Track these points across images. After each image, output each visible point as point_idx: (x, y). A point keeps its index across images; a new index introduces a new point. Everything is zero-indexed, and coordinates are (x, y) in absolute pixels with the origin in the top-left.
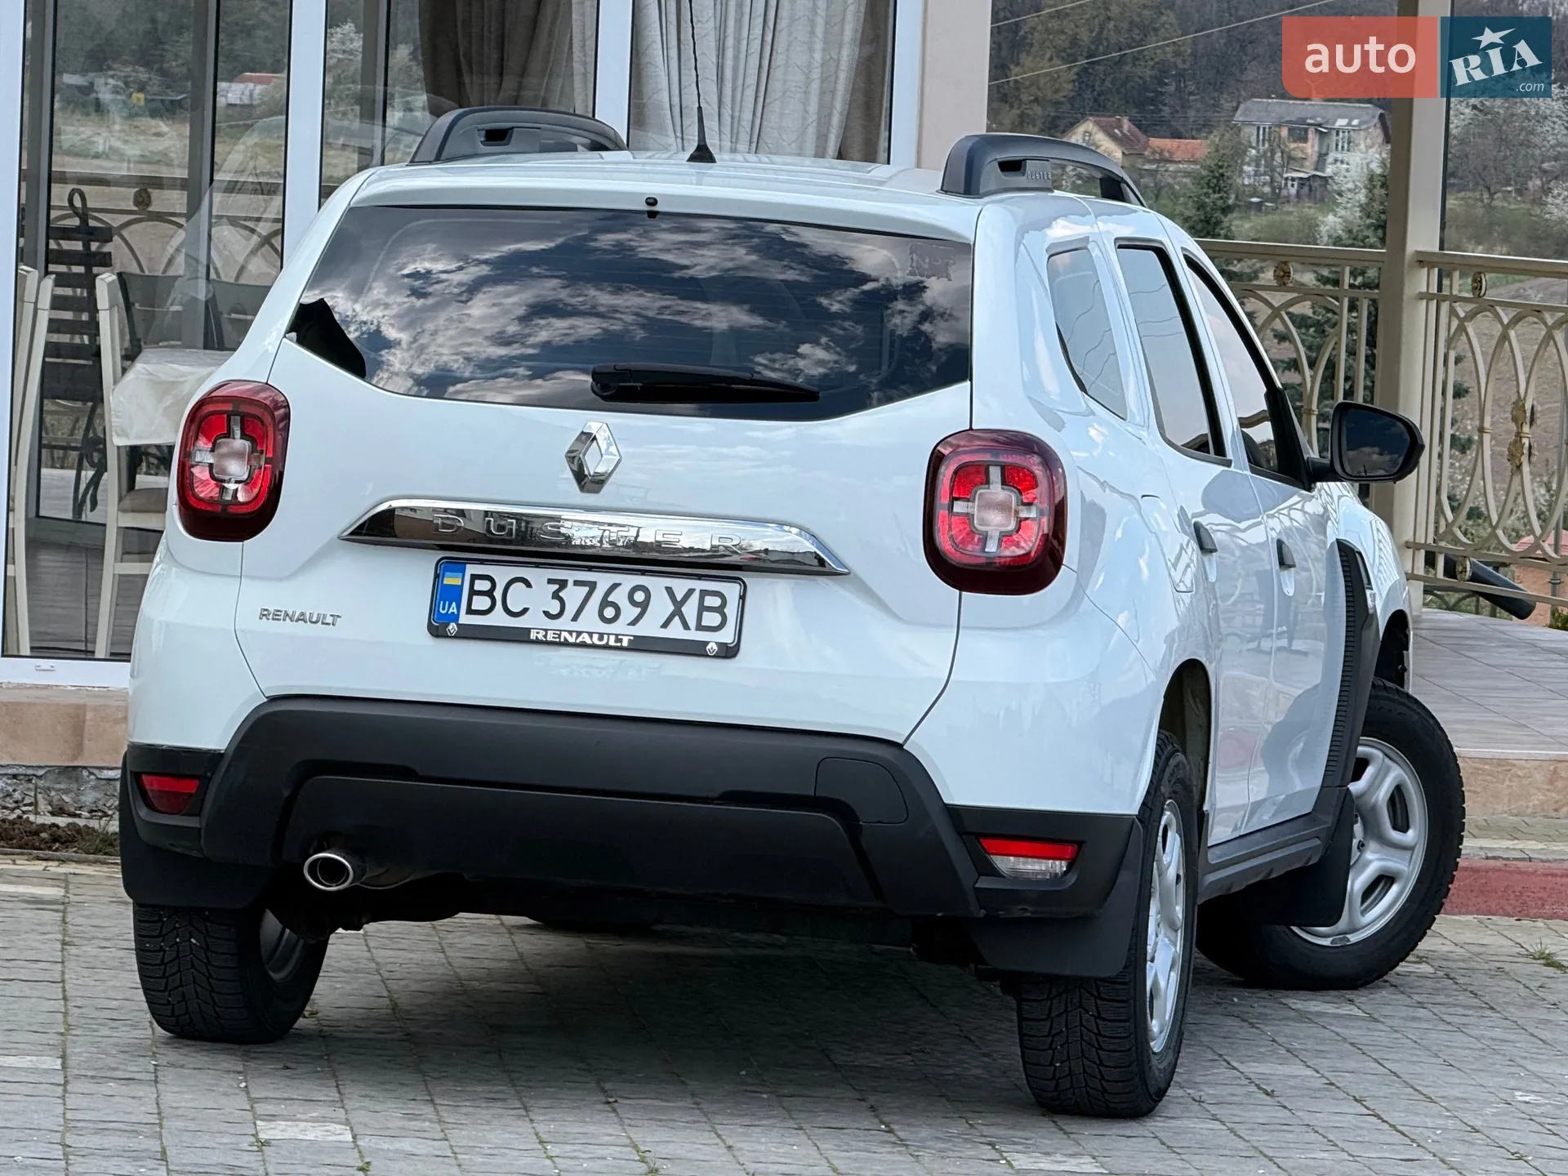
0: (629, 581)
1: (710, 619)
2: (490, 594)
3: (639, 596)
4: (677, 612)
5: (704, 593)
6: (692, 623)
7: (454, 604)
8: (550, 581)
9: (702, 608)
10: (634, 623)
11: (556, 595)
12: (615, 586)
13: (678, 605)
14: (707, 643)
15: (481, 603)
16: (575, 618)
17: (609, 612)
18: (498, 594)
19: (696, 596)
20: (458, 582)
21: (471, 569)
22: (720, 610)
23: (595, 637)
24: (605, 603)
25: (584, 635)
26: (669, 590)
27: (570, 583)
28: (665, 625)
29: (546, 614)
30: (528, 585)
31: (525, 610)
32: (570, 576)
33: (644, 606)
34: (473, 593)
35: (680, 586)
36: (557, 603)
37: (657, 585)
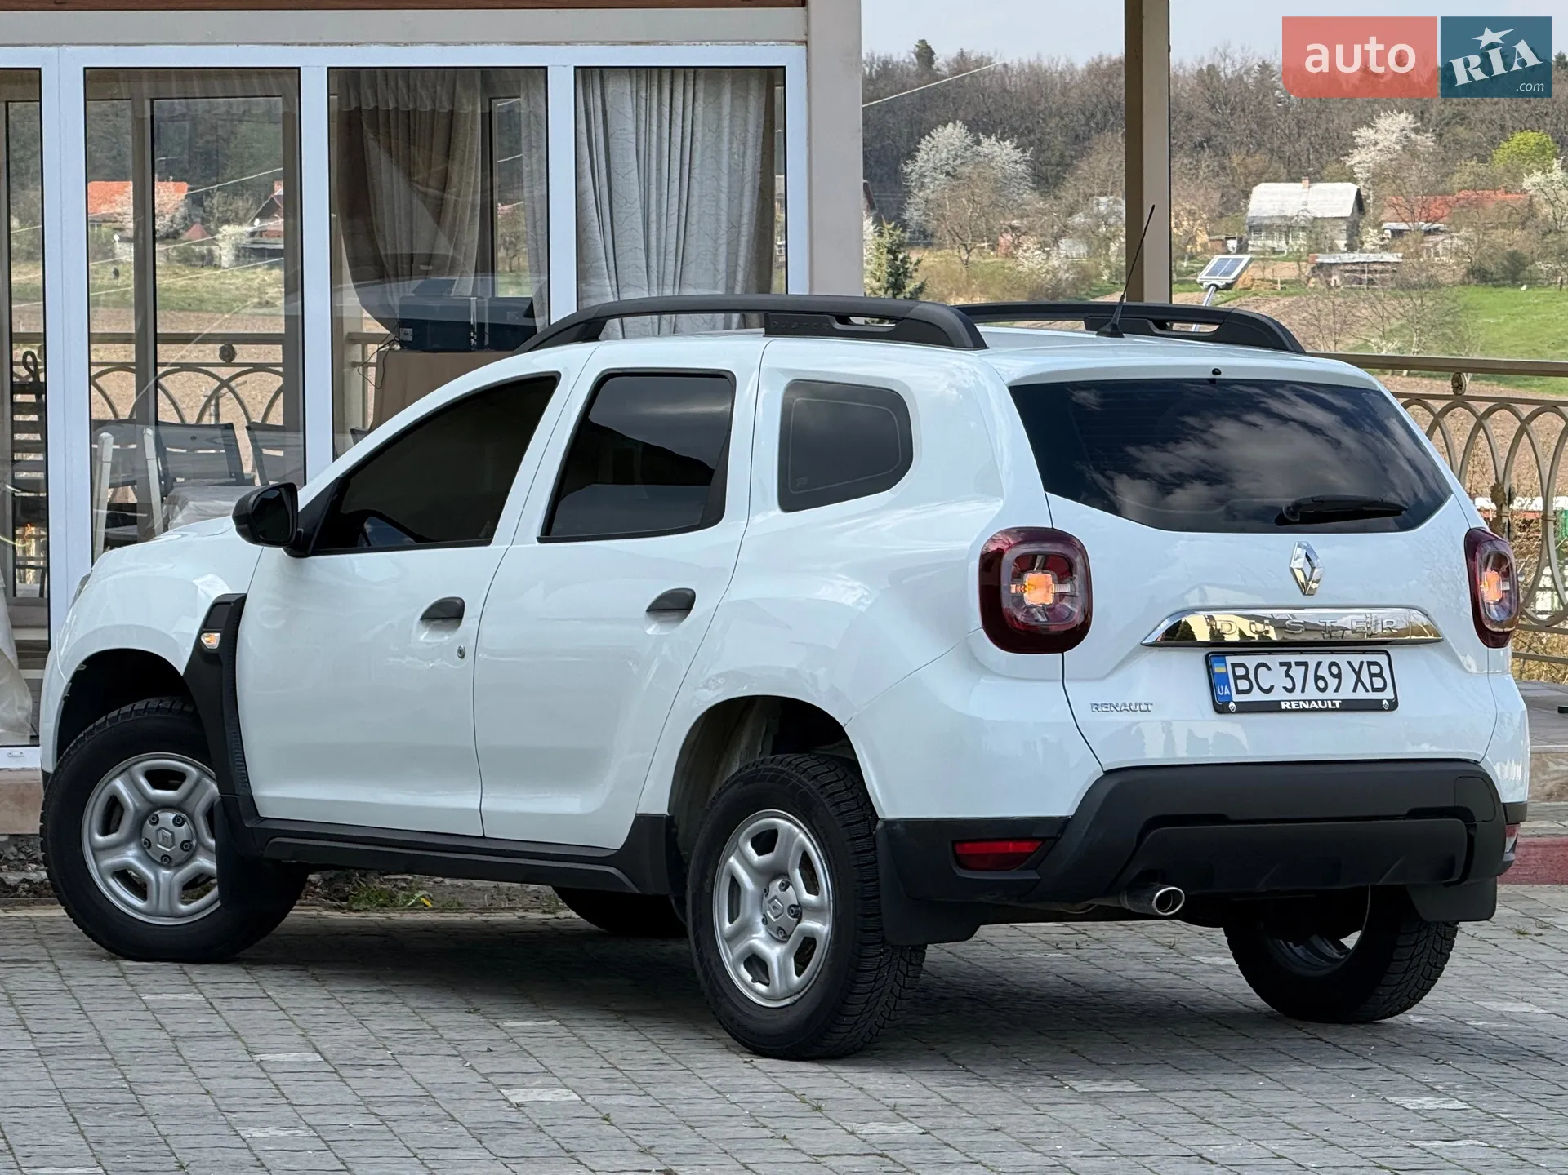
0: (1327, 659)
1: (1378, 683)
2: (1246, 677)
3: (1335, 670)
4: (1359, 680)
5: (1370, 664)
6: (1369, 688)
7: (1226, 688)
8: (1282, 664)
9: (1372, 676)
10: (1336, 690)
12: (1319, 663)
13: (1358, 673)
14: (1381, 701)
15: (1243, 685)
16: (1303, 691)
17: (1321, 684)
19: (1365, 665)
20: (1223, 670)
21: (1230, 660)
22: (1380, 675)
23: (1320, 702)
24: (1317, 678)
25: (1313, 702)
27: (1293, 664)
28: (1355, 690)
29: (1285, 688)
30: (1269, 669)
31: (1272, 688)
32: (1293, 659)
34: (1236, 678)
35: (1356, 659)
36: (1289, 680)
37: (1341, 659)
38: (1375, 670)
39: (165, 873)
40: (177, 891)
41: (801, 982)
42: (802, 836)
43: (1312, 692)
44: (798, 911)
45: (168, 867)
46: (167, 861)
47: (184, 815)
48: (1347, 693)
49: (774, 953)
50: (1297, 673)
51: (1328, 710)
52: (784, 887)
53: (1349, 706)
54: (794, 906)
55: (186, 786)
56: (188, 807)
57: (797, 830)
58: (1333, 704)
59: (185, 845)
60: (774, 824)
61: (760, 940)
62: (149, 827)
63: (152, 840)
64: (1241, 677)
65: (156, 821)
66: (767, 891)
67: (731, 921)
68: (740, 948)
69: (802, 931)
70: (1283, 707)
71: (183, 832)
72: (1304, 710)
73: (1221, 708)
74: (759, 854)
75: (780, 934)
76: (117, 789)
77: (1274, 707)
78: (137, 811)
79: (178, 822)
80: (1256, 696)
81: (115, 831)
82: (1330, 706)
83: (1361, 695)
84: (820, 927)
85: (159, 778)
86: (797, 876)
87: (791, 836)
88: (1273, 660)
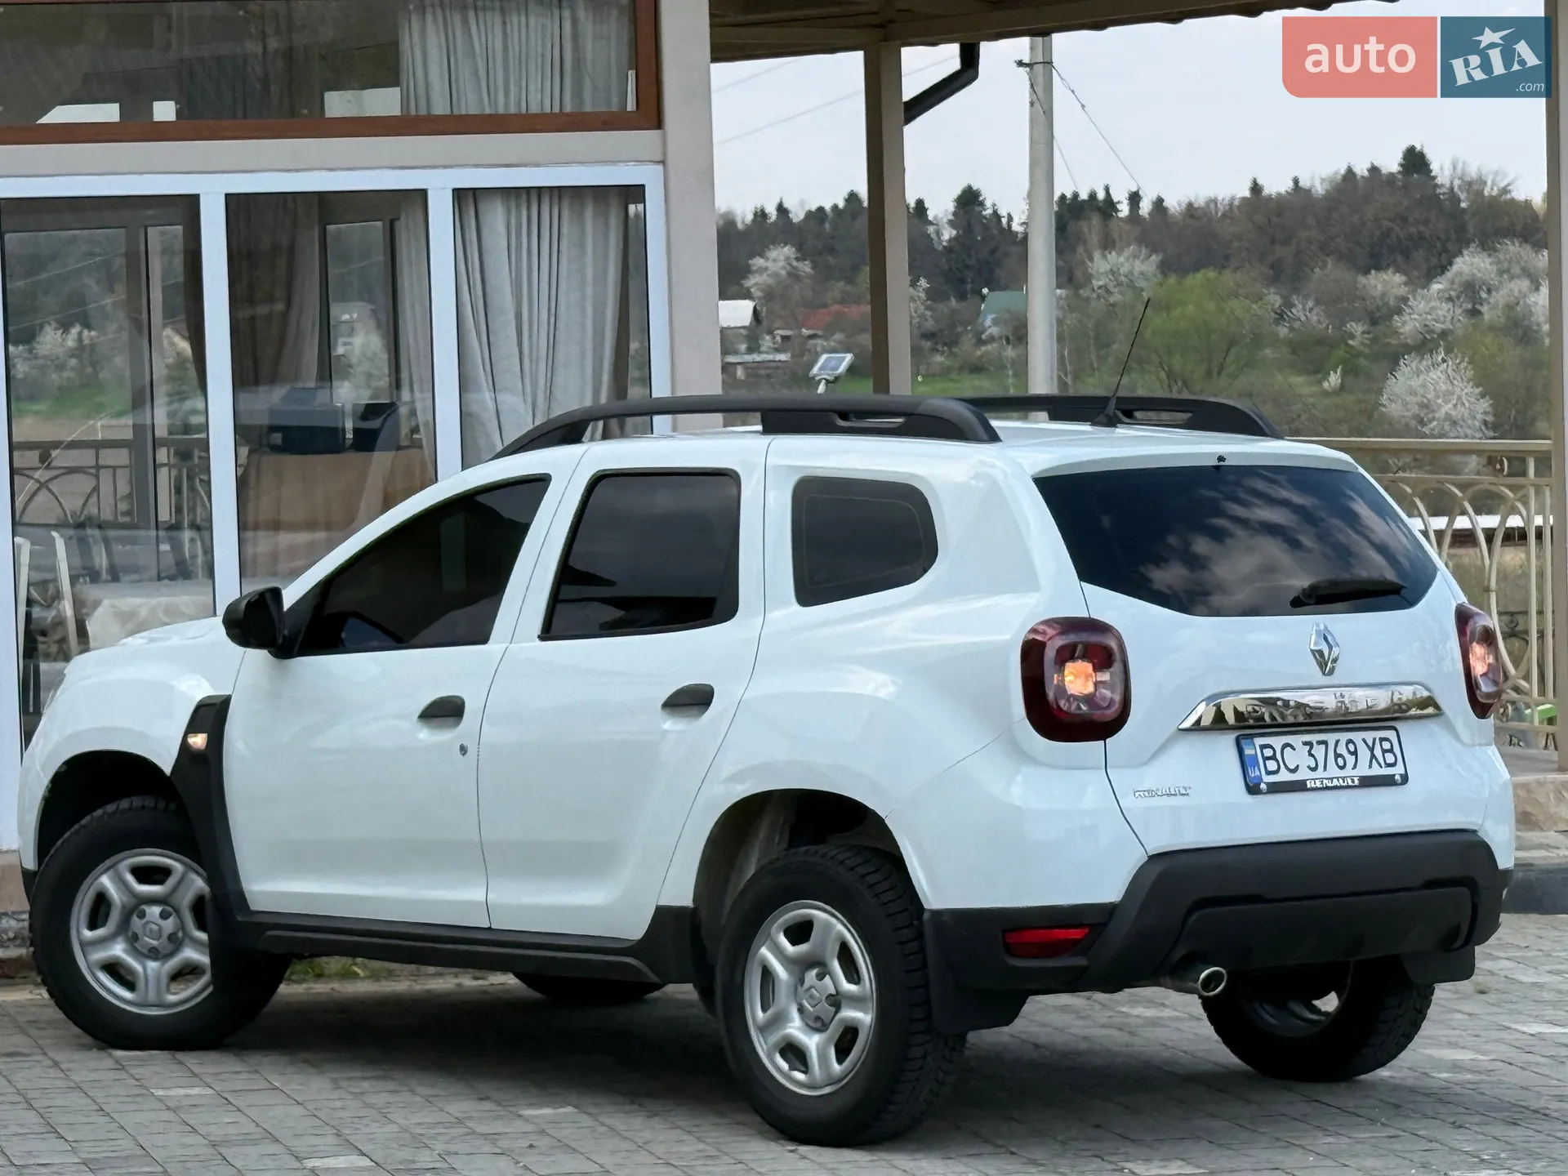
0: (1344, 737)
1: (1390, 758)
2: (1273, 758)
4: (1373, 756)
5: (1382, 740)
7: (1256, 768)
8: (1305, 743)
9: (1384, 751)
10: (1355, 767)
11: (1309, 752)
12: (1337, 742)
13: (1372, 750)
15: (1272, 765)
17: (1340, 762)
18: (1279, 756)
19: (1377, 741)
20: (1253, 752)
21: (1259, 741)
22: (1391, 751)
23: (1341, 780)
24: (1337, 756)
25: (1335, 780)
26: (1364, 740)
27: (1315, 743)
28: (1370, 766)
29: (1309, 767)
30: (1294, 749)
33: (1355, 753)
34: (1266, 759)
35: (1369, 736)
38: (1386, 745)
39: (152, 965)
40: (164, 980)
41: (843, 1072)
42: (840, 927)
43: (1333, 771)
44: (836, 1001)
45: (155, 959)
46: (154, 954)
47: (170, 909)
48: (1364, 770)
49: (812, 1042)
50: (1319, 751)
51: (1348, 787)
52: (820, 977)
53: (1367, 782)
54: (831, 995)
55: (171, 881)
56: (174, 900)
57: (833, 920)
58: (1353, 781)
59: (172, 938)
60: (809, 915)
61: (795, 1029)
62: (136, 922)
63: (140, 933)
64: (1269, 758)
65: (142, 915)
66: (802, 981)
67: (764, 1010)
68: (775, 1037)
69: (842, 1020)
70: (1308, 786)
71: (169, 925)
72: (1328, 788)
73: (1253, 789)
74: (794, 943)
75: (817, 1024)
76: (104, 887)
77: (1299, 787)
78: (124, 906)
79: (164, 916)
80: (1284, 776)
81: (103, 925)
82: (1350, 783)
83: (1377, 771)
84: (863, 1017)
85: (145, 874)
86: (836, 966)
87: (828, 927)
88: (1297, 740)
